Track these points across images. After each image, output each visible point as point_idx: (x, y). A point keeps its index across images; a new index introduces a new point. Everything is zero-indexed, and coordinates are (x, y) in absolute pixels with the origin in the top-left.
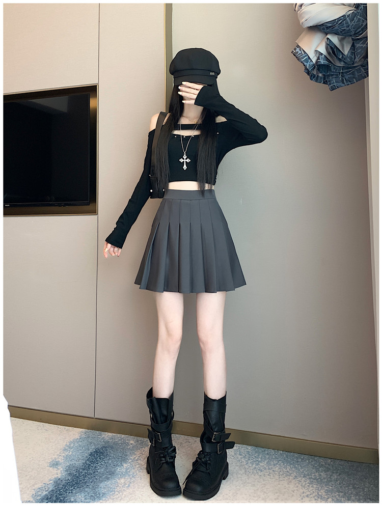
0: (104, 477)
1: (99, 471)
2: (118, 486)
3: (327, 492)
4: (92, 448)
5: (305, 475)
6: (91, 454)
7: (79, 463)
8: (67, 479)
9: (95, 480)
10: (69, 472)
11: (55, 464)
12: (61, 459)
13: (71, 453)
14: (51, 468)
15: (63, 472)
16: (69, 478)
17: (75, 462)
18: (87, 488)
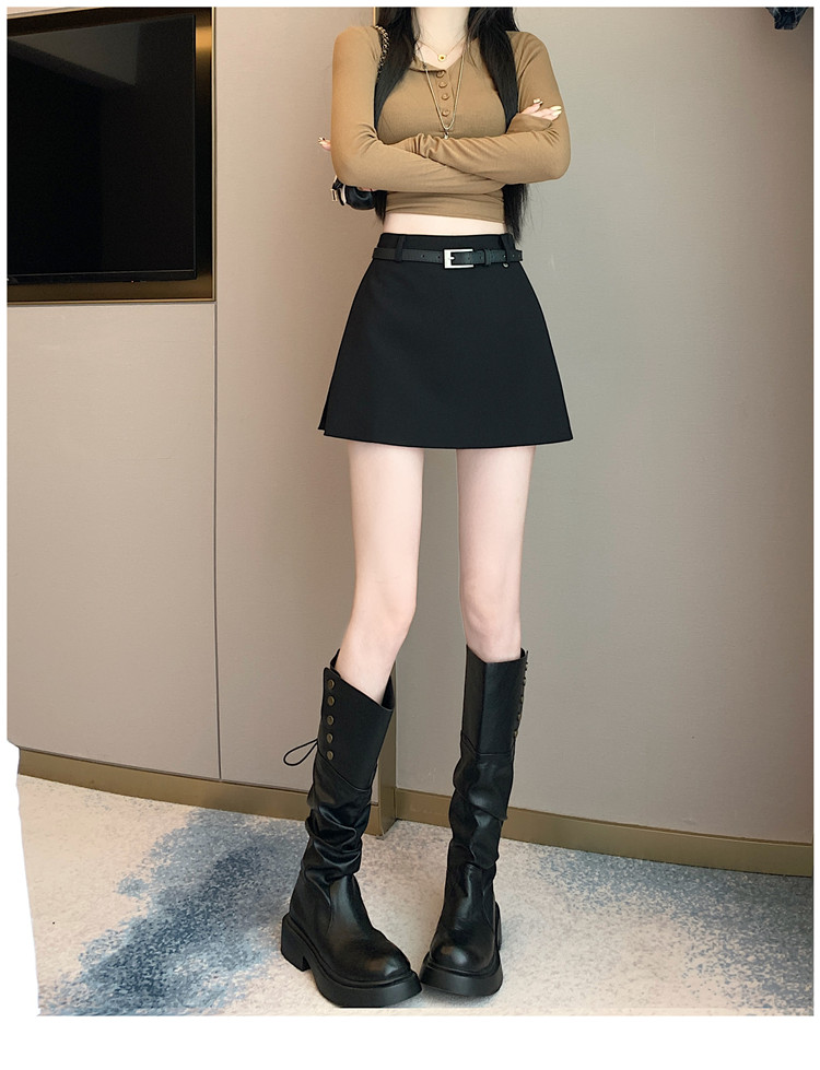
1: (239, 902)
3: (743, 942)
4: (221, 852)
5: (693, 909)
6: (219, 865)
7: (191, 886)
8: (163, 921)
9: (233, 925)
10: (167, 906)
11: (132, 887)
12: (146, 877)
13: (169, 862)
14: (123, 896)
15: (151, 905)
16: (170, 919)
17: (181, 883)
18: (213, 941)
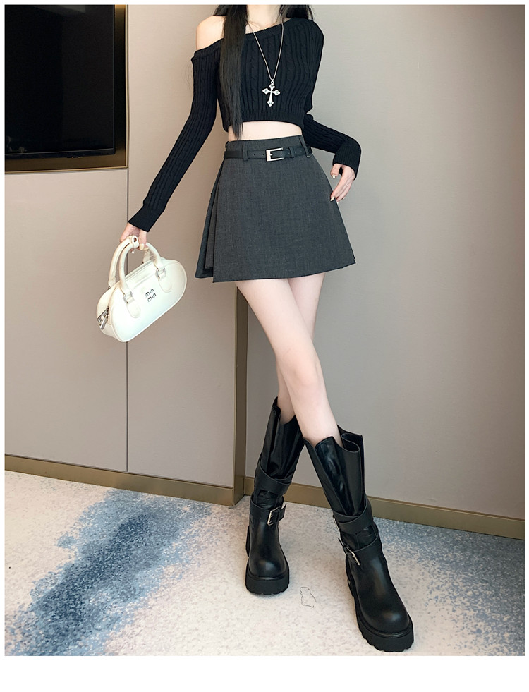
0: (142, 563)
1: (134, 552)
2: (164, 577)
3: (465, 581)
4: (124, 518)
5: (433, 555)
6: (122, 527)
7: (104, 541)
8: (85, 565)
9: (128, 568)
10: (88, 555)
11: (66, 542)
12: (75, 535)
13: (91, 524)
14: (61, 548)
15: (78, 554)
16: (88, 564)
17: (98, 539)
18: (115, 580)
